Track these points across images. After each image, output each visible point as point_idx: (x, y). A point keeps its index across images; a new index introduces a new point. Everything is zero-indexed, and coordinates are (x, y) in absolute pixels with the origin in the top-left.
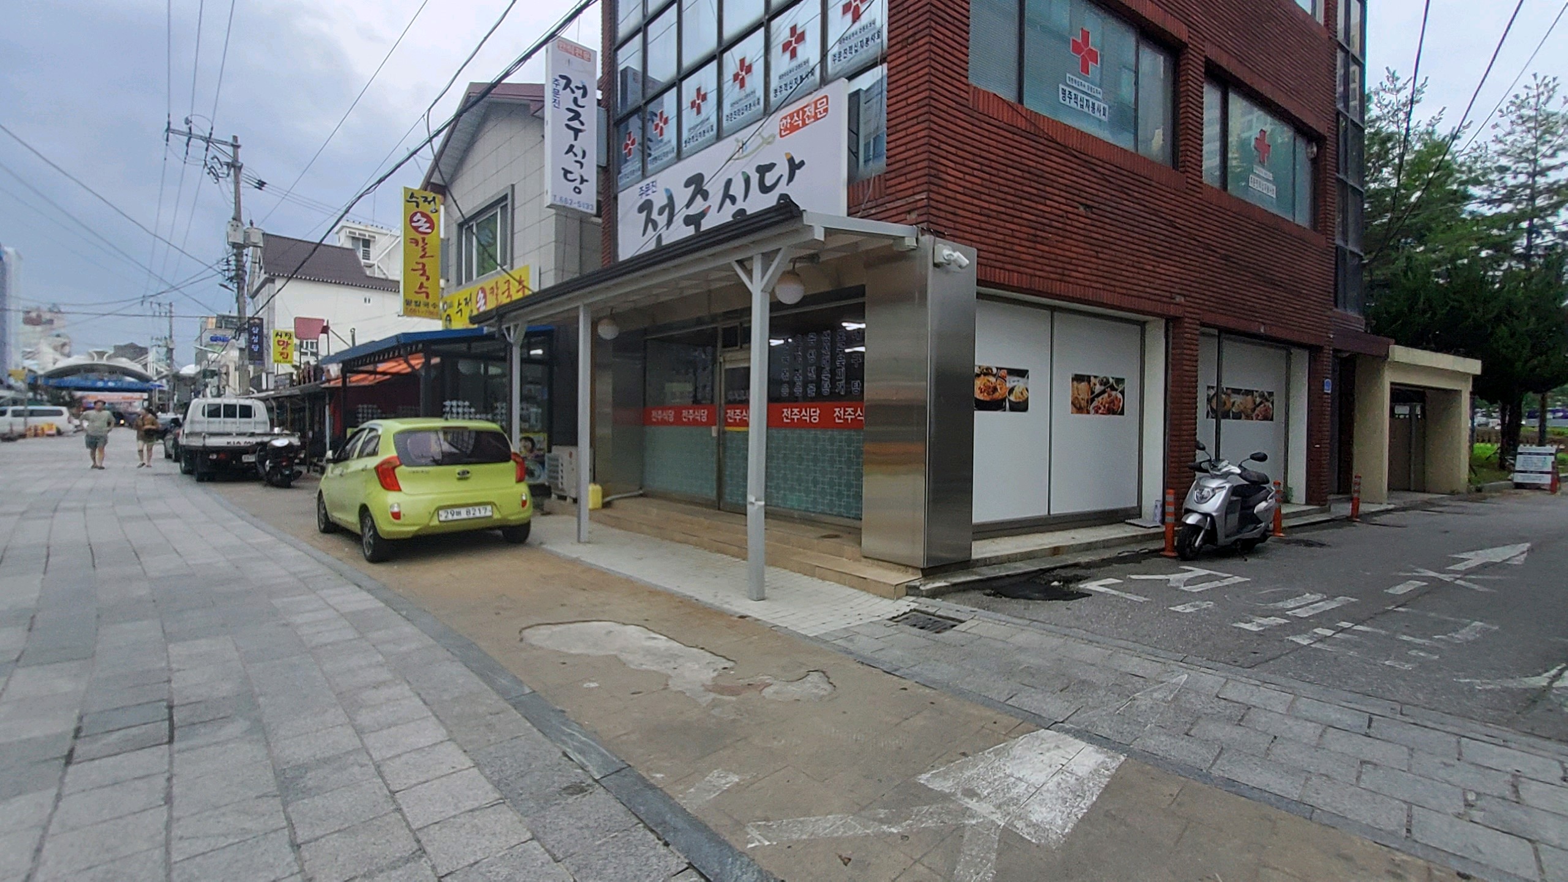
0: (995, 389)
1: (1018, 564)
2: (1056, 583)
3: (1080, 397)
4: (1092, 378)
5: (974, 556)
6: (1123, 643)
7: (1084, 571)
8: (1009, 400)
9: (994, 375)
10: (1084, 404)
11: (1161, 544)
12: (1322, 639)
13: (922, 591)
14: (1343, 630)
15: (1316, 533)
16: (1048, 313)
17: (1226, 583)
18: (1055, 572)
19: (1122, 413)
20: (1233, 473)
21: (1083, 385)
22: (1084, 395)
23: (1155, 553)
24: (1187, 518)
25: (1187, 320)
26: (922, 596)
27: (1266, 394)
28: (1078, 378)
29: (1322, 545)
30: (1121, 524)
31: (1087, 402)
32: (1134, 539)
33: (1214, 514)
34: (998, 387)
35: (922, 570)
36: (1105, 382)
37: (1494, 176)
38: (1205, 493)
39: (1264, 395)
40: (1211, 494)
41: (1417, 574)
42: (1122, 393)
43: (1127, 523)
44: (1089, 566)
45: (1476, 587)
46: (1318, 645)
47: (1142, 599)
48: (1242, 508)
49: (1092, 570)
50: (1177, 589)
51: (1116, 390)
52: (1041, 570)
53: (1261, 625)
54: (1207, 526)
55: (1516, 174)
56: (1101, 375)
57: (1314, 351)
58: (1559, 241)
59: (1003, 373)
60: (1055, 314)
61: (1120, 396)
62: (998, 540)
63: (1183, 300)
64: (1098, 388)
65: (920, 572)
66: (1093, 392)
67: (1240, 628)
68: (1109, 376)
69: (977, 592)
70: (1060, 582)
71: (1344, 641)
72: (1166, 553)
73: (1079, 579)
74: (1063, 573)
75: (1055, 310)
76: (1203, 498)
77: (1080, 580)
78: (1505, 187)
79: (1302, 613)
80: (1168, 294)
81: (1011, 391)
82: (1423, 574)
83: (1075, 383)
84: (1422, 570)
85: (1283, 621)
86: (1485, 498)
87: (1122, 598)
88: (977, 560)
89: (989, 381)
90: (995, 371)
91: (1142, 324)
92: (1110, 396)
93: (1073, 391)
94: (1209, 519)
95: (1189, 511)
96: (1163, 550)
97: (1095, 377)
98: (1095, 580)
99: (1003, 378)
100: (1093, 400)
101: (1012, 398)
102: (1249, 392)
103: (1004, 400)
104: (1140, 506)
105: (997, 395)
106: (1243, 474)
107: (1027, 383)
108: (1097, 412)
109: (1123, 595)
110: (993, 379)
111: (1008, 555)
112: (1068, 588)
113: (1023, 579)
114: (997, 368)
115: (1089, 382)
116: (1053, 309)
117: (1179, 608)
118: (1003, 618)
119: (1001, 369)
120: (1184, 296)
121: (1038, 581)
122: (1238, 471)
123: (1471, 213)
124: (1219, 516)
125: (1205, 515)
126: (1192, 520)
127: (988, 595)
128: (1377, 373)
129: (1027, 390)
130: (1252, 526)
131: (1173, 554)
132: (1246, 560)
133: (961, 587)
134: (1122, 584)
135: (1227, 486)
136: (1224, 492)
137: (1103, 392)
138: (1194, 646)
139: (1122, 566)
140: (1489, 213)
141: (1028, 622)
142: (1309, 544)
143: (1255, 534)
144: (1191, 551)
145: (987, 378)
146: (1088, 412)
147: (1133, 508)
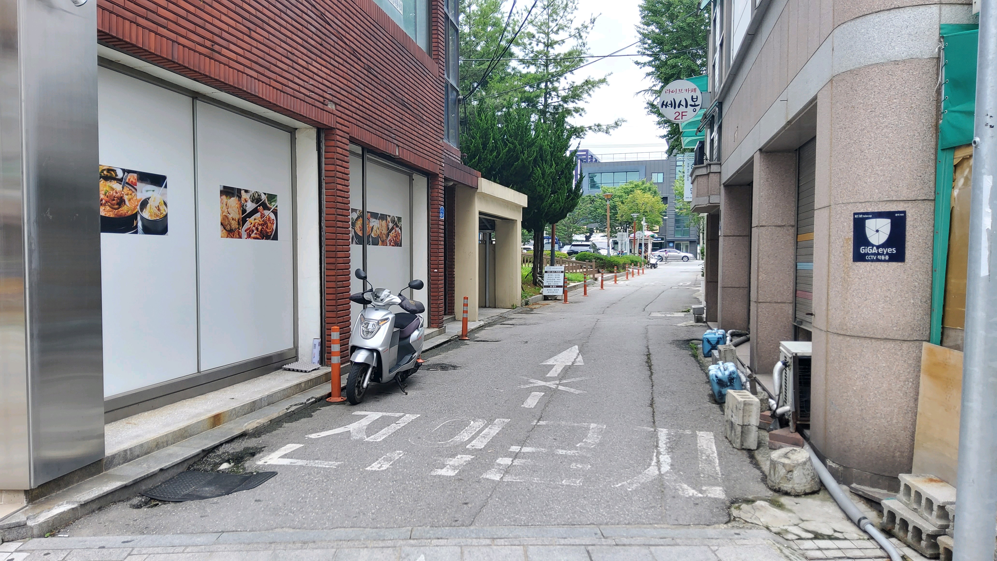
0: (121, 202)
1: (172, 449)
2: (225, 466)
3: (230, 217)
4: (243, 192)
5: (109, 451)
6: (341, 532)
7: (254, 440)
8: (142, 218)
9: (120, 181)
10: (234, 225)
11: (325, 389)
12: (507, 470)
13: (32, 528)
14: (516, 456)
15: (443, 355)
16: (188, 100)
17: (402, 423)
18: (221, 450)
19: (275, 238)
20: (394, 304)
21: (233, 201)
22: (235, 214)
23: (323, 401)
24: (355, 358)
25: (338, 132)
26: (33, 537)
27: (396, 219)
28: (227, 192)
29: (454, 367)
30: (280, 371)
31: (239, 224)
32: (300, 388)
33: (380, 349)
34: (126, 198)
35: (26, 492)
36: (256, 199)
37: (526, 41)
38: (370, 327)
39: (394, 221)
40: (377, 327)
41: (532, 385)
42: (275, 212)
43: (285, 369)
44: (257, 432)
45: (572, 390)
46: (507, 478)
47: (333, 464)
48: (401, 339)
49: (263, 437)
50: (360, 442)
51: (269, 209)
52: (203, 451)
53: (454, 468)
54: (374, 364)
55: (539, 42)
56: (252, 190)
57: (431, 177)
58: (561, 103)
59: (132, 178)
60: (198, 102)
61: (272, 216)
62: (134, 419)
63: (334, 107)
64: (250, 206)
65: (23, 497)
66: (244, 211)
67: (439, 476)
68: (261, 191)
69: (120, 505)
70: (228, 461)
71: (523, 467)
72: (332, 399)
73: (253, 453)
74: (231, 449)
75: (196, 98)
76: (368, 332)
77: (253, 455)
78: (532, 52)
79: (479, 444)
80: (321, 99)
81: (144, 204)
82: (536, 385)
83: (224, 197)
84: (534, 381)
85: (468, 458)
86: (532, 310)
87: (312, 468)
88: (113, 457)
89: (113, 189)
90: (120, 174)
91: (292, 131)
92: (262, 216)
93: (222, 208)
94: (375, 354)
95: (355, 348)
96: (329, 395)
97: (246, 191)
98: (273, 451)
99: (132, 185)
100: (244, 221)
101: (146, 214)
102: (383, 217)
103: (135, 216)
104: (296, 347)
105: (126, 210)
106: (404, 304)
107: (164, 194)
108: (249, 236)
109: (311, 463)
110: (117, 186)
111: (155, 440)
112: (244, 469)
113: (180, 470)
114: (124, 171)
115: (240, 197)
116: (195, 96)
117: (375, 467)
118: (177, 539)
119: (129, 172)
120: (336, 104)
121: (202, 467)
122: (398, 300)
123: (514, 69)
124: (384, 351)
125: (372, 351)
126: (360, 357)
127: (138, 507)
128: (469, 202)
129: (165, 204)
130: (408, 357)
131: (340, 399)
132: (407, 394)
133: (94, 506)
134: (305, 448)
135: (391, 316)
136: (388, 324)
137: (255, 211)
138: (411, 512)
139: (294, 424)
140: (524, 71)
141: (214, 537)
142: (444, 367)
143: (410, 366)
144: (359, 393)
145: (109, 183)
146: (240, 237)
147: (290, 349)
